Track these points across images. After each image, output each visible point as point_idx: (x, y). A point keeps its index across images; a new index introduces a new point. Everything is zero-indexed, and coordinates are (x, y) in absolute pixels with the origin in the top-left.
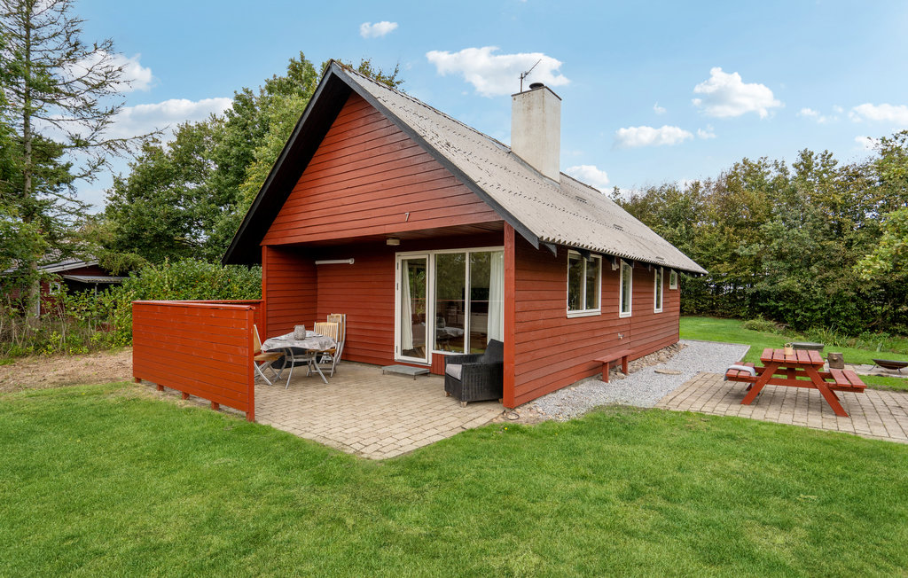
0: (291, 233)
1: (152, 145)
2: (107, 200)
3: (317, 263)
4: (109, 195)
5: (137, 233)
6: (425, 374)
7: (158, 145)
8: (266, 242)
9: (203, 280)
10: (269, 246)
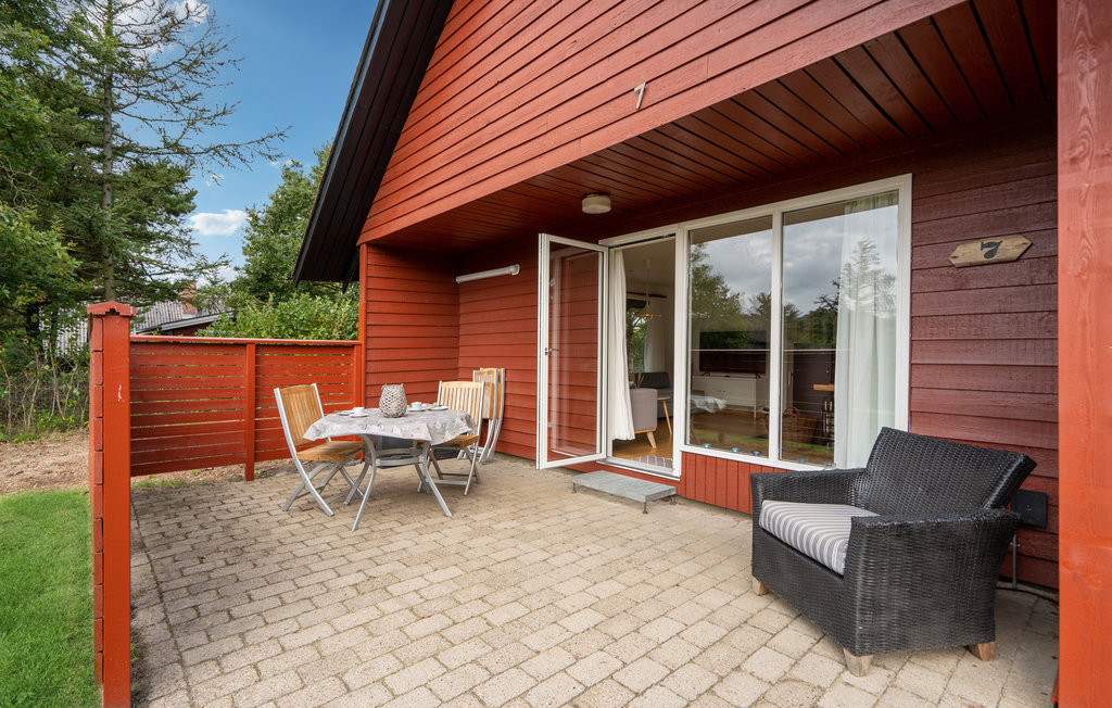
0: (400, 210)
1: (292, 170)
2: (245, 240)
3: (459, 279)
4: (247, 234)
5: (265, 273)
6: (667, 499)
7: (298, 170)
8: (366, 236)
9: (318, 325)
10: (369, 244)
